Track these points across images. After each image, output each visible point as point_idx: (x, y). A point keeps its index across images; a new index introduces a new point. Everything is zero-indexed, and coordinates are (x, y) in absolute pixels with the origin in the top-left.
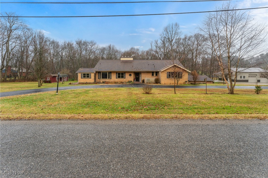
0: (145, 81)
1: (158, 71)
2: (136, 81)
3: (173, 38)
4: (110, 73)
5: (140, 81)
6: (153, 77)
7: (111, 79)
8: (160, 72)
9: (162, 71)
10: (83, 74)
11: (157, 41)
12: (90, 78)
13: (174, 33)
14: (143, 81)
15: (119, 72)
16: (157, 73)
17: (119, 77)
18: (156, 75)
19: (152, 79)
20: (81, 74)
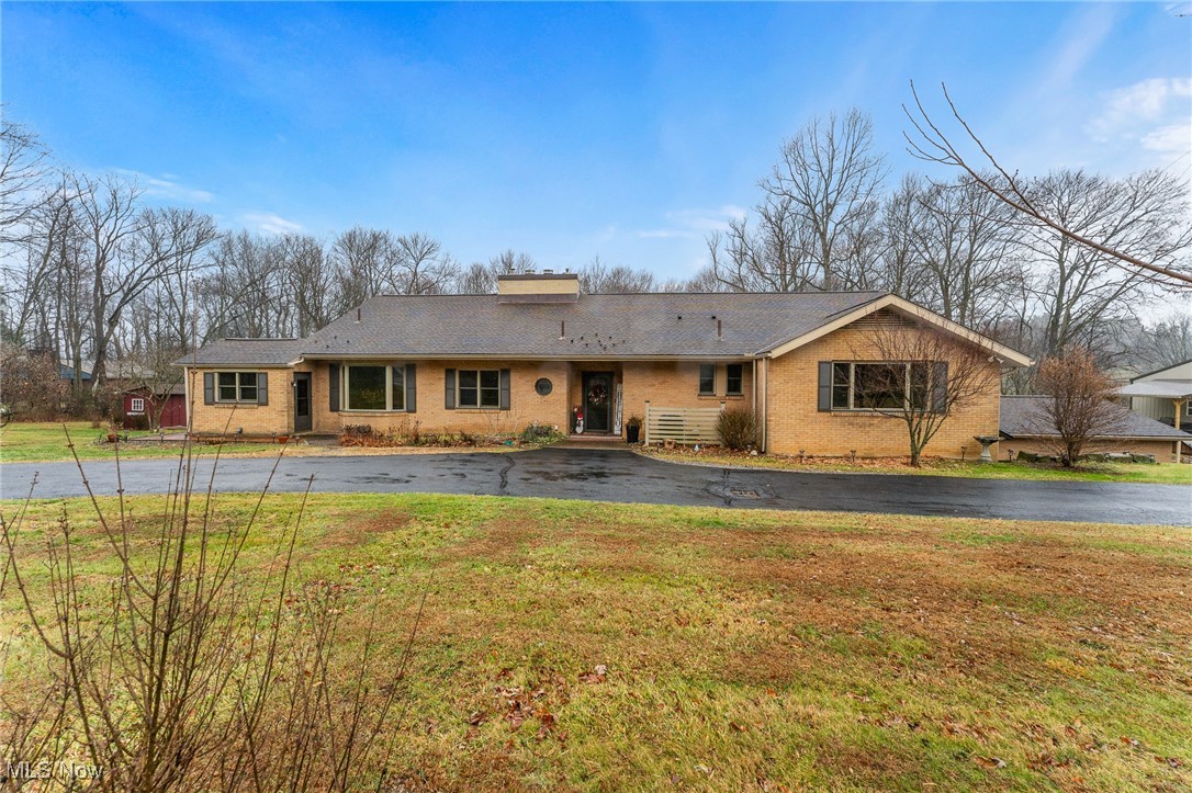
0: (649, 432)
1: (748, 355)
2: (588, 428)
3: (832, 197)
4: (410, 367)
5: (617, 430)
6: (708, 400)
7: (415, 412)
8: (762, 366)
9: (775, 354)
10: (221, 374)
11: (743, 226)
12: (260, 404)
13: (838, 164)
14: (634, 431)
15: (468, 362)
16: (738, 373)
17: (467, 399)
18: (729, 390)
19: (704, 414)
20: (205, 374)
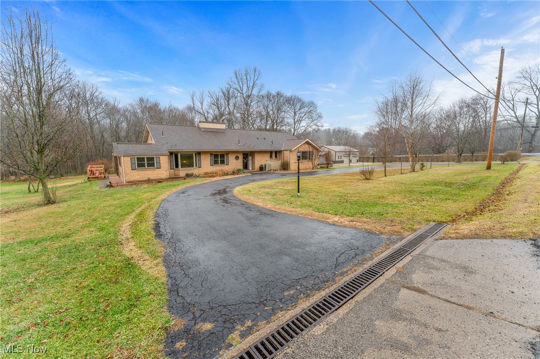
0: (267, 168)
1: (282, 149)
4: (199, 153)
7: (201, 167)
8: (284, 151)
9: (293, 150)
10: (137, 158)
12: (157, 168)
14: (261, 168)
15: (217, 152)
17: (216, 162)
18: (275, 157)
19: (275, 163)
20: (131, 158)
